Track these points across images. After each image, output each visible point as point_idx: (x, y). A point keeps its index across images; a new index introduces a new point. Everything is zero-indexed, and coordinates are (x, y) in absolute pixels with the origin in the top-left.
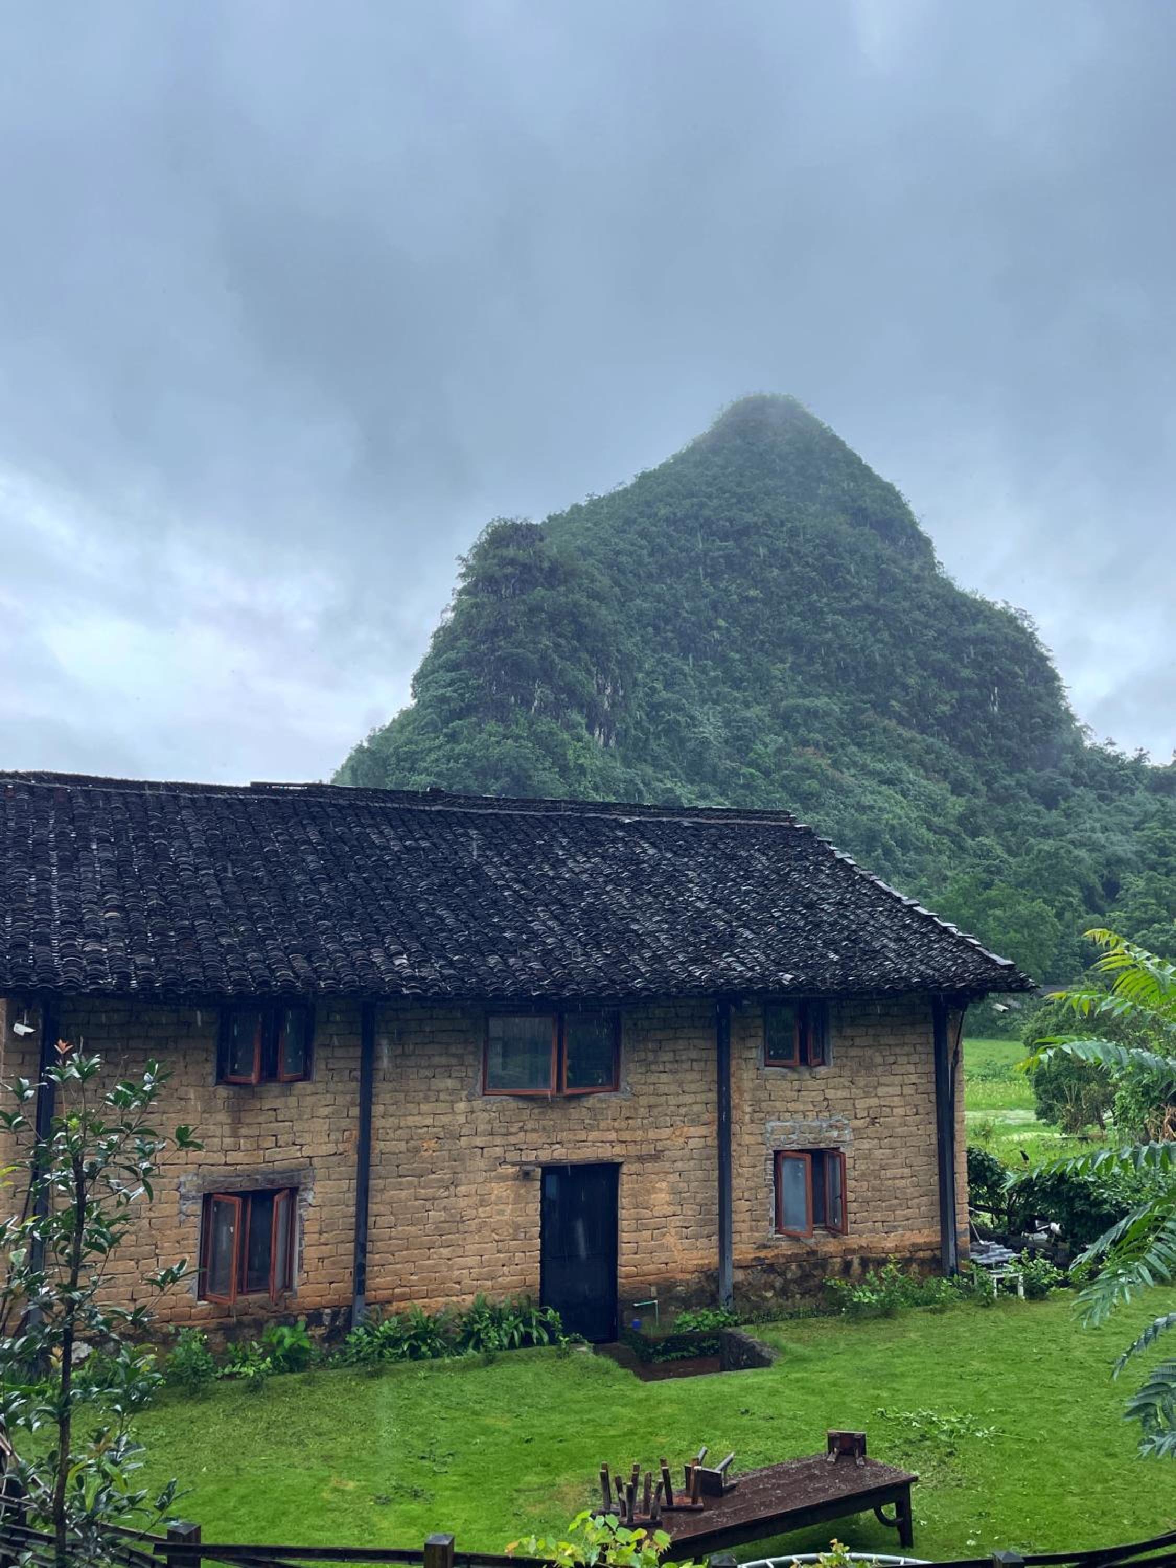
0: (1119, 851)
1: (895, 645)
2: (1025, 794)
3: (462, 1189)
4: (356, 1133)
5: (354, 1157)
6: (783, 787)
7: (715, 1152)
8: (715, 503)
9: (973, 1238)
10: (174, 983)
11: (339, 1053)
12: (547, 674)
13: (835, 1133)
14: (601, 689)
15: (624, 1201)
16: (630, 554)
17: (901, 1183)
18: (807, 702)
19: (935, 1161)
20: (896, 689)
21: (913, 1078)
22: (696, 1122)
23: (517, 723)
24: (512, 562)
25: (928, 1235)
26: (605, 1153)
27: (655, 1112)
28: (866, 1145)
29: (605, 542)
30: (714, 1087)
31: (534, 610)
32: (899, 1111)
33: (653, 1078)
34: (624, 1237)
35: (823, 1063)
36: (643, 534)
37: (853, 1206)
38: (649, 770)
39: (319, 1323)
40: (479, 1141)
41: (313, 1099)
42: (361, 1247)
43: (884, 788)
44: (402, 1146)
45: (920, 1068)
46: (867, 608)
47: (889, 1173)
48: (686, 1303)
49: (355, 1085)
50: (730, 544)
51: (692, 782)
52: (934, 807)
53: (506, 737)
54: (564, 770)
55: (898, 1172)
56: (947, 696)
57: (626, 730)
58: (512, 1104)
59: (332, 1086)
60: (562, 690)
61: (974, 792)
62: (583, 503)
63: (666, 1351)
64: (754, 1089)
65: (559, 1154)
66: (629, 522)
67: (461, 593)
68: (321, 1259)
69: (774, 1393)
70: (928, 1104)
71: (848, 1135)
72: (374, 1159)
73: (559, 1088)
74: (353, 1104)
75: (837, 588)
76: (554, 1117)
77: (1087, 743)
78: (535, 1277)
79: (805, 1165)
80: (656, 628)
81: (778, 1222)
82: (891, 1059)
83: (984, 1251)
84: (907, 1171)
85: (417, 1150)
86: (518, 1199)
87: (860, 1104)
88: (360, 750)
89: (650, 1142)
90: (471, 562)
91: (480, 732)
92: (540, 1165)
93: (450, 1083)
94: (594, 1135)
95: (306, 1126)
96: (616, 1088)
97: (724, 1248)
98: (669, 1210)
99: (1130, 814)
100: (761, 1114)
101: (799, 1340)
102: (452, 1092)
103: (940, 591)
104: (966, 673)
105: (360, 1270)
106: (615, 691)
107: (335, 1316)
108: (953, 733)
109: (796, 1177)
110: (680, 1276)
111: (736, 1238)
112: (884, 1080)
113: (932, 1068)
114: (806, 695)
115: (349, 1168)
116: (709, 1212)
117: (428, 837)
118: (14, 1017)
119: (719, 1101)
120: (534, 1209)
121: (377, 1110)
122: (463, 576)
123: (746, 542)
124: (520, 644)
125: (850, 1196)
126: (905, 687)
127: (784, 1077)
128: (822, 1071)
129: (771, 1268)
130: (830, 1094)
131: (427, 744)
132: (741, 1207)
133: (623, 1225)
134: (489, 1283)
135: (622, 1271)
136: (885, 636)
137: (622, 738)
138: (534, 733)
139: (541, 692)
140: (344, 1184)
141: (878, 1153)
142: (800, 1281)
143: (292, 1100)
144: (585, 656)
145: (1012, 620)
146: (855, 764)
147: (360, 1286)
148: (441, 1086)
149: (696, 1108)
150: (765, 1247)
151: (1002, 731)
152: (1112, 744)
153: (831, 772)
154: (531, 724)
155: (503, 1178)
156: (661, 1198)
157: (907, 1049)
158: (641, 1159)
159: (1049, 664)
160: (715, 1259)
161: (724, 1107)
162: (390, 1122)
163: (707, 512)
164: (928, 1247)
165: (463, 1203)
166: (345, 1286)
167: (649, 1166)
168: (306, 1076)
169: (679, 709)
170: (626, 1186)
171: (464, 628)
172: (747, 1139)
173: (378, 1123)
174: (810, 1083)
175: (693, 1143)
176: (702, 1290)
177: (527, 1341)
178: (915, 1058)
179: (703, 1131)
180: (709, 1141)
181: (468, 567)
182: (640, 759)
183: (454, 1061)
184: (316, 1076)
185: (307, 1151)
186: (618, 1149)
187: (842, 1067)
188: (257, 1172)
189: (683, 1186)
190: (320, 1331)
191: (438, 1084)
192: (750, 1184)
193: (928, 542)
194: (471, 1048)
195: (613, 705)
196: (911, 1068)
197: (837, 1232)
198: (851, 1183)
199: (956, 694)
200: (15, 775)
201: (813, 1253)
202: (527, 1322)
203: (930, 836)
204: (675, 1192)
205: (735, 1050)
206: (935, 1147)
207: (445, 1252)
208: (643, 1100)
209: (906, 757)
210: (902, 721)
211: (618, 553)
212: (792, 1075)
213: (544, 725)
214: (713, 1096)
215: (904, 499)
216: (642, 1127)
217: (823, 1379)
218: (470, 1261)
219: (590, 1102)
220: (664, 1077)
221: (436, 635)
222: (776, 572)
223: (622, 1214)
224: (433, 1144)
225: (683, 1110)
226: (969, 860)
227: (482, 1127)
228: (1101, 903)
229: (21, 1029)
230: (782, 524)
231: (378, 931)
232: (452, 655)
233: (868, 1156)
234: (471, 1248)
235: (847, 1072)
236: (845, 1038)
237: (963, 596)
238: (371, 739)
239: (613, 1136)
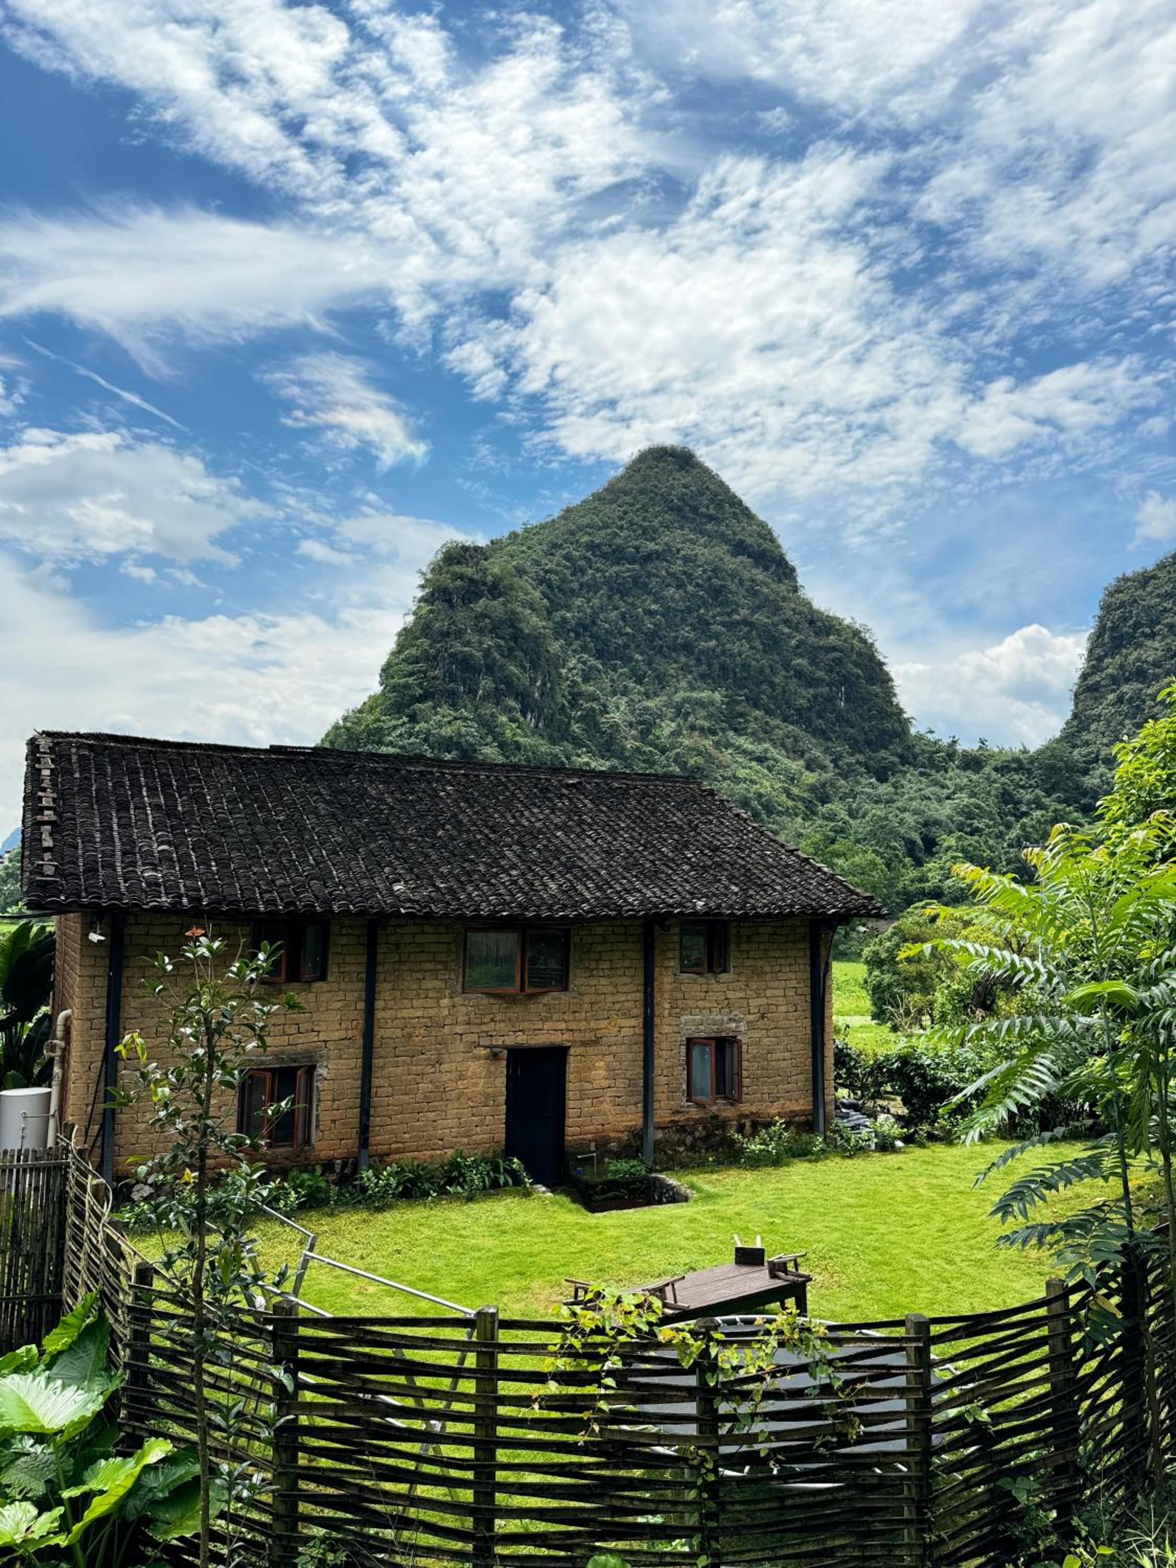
0: (936, 815)
1: (765, 652)
2: (863, 770)
3: (445, 1067)
4: (362, 1022)
5: (360, 1042)
6: (675, 761)
7: (641, 1039)
8: (625, 533)
9: (837, 1108)
10: (219, 903)
11: (349, 959)
12: (490, 669)
13: (733, 1025)
14: (533, 681)
15: (571, 1076)
16: (557, 573)
17: (783, 1064)
18: (695, 695)
19: (809, 1048)
20: (764, 687)
21: (794, 983)
22: (626, 1015)
23: (465, 707)
24: (462, 577)
25: (802, 1104)
26: (557, 1039)
27: (595, 1007)
28: (756, 1034)
29: (537, 563)
30: (641, 988)
31: (480, 617)
32: (784, 1008)
33: (593, 982)
34: (570, 1104)
35: (725, 971)
36: (567, 557)
37: (746, 1082)
38: (570, 747)
39: (333, 1171)
40: (459, 1029)
41: (327, 996)
42: (365, 1111)
43: (754, 763)
44: (398, 1033)
45: (800, 975)
46: (745, 622)
47: (774, 1056)
48: (617, 1156)
49: (362, 985)
50: (637, 567)
51: (603, 757)
52: (792, 779)
53: (456, 719)
54: (502, 746)
55: (781, 1056)
56: (804, 693)
57: (553, 715)
58: (485, 1001)
59: (343, 986)
60: (502, 682)
61: (824, 768)
62: (519, 531)
63: (603, 1192)
64: (672, 991)
65: (521, 1039)
66: (555, 546)
67: (422, 600)
68: (334, 1121)
69: (692, 1220)
70: (804, 1004)
71: (743, 1027)
72: (376, 1043)
73: (522, 989)
74: (359, 1000)
75: (721, 604)
76: (516, 1011)
77: (913, 731)
78: (501, 1135)
79: (710, 1050)
80: (578, 635)
81: (689, 1094)
82: (777, 969)
83: (847, 1116)
84: (787, 1055)
85: (410, 1036)
86: (489, 1074)
87: (753, 1002)
88: (336, 727)
89: (592, 1030)
90: (429, 576)
91: (436, 713)
92: (506, 1047)
93: (438, 984)
94: (547, 1025)
95: (322, 1016)
96: (566, 989)
97: (647, 1112)
98: (605, 1083)
99: (943, 787)
100: (677, 1010)
101: (710, 1182)
102: (439, 990)
103: (800, 608)
104: (820, 674)
105: (364, 1129)
106: (544, 684)
107: (344, 1165)
108: (808, 722)
109: (702, 1057)
110: (613, 1135)
111: (656, 1105)
112: (771, 984)
113: (807, 975)
114: (693, 689)
115: (356, 1050)
116: (636, 1085)
117: (412, 792)
118: (89, 927)
119: (645, 1000)
120: (501, 1081)
121: (379, 1004)
122: (423, 587)
123: (649, 567)
124: (468, 644)
125: (745, 1073)
126: (772, 685)
127: (695, 982)
128: (724, 977)
129: (682, 1129)
130: (730, 994)
131: (394, 722)
132: (660, 1080)
133: (570, 1095)
134: (465, 1140)
135: (569, 1130)
136: (757, 644)
137: (550, 721)
138: (479, 716)
139: (486, 683)
140: (353, 1063)
141: (766, 1041)
142: (704, 1139)
143: (311, 997)
144: (519, 654)
145: (856, 633)
146: (732, 745)
147: (364, 1141)
148: (430, 986)
149: (627, 1005)
150: (679, 1112)
151: (847, 721)
152: (931, 732)
153: (712, 750)
154: (477, 708)
155: (478, 1058)
156: (599, 1073)
157: (789, 961)
158: (584, 1044)
159: (886, 668)
160: (640, 1122)
161: (649, 1003)
162: (388, 1014)
163: (618, 541)
164: (803, 1113)
165: (445, 1077)
166: (352, 1142)
167: (591, 1050)
168: (323, 978)
169: (595, 699)
170: (573, 1064)
171: (423, 630)
172: (666, 1029)
173: (379, 1015)
174: (715, 986)
175: (625, 1032)
176: (630, 1146)
177: (495, 1184)
178: (795, 968)
179: (633, 1022)
180: (637, 1030)
181: (427, 580)
182: (563, 738)
183: (440, 967)
184: (330, 978)
185: (322, 1037)
186: (565, 1037)
187: (739, 974)
188: (283, 1052)
189: (616, 1065)
190: (332, 1177)
191: (429, 984)
192: (668, 1063)
193: (793, 570)
194: (454, 956)
195: (542, 695)
196: (793, 976)
197: (734, 1101)
198: (745, 1064)
199: (812, 691)
200: (78, 735)
201: (715, 1117)
202: (496, 1169)
203: (790, 803)
204: (609, 1069)
205: (658, 959)
206: (809, 1037)
207: (432, 1115)
208: (587, 999)
209: (771, 740)
210: (768, 712)
211: (547, 572)
212: (701, 980)
213: (488, 709)
214: (640, 996)
215: (775, 534)
216: (585, 1019)
217: (731, 1211)
218: (451, 1123)
219: (545, 999)
220: (604, 981)
221: (400, 635)
222: (672, 590)
223: (570, 1086)
224: (422, 1031)
225: (617, 1006)
226: (819, 822)
227: (461, 1019)
228: (921, 855)
229: (94, 937)
230: (678, 551)
231: (379, 864)
232: (413, 651)
233: (758, 1043)
234: (452, 1113)
235: (743, 978)
236: (741, 951)
237: (818, 612)
238: (345, 719)
239: (563, 1026)
